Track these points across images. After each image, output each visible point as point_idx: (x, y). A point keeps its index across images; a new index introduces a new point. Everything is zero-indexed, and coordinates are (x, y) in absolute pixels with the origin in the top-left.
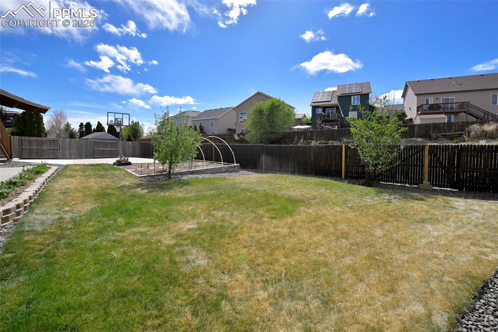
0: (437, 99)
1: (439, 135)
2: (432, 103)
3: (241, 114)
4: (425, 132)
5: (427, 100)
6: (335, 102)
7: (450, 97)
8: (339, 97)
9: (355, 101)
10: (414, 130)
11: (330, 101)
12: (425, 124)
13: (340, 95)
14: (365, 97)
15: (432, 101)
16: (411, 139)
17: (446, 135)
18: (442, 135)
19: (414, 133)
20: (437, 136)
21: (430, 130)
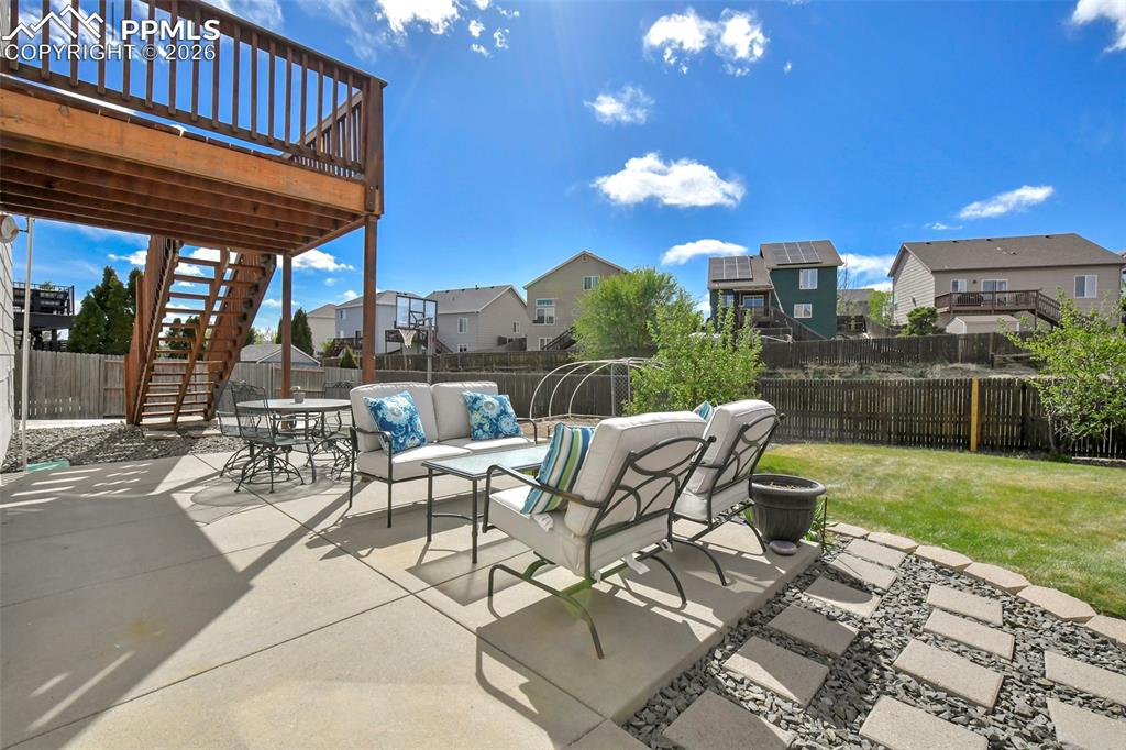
0: (975, 282)
1: (1008, 357)
2: (965, 290)
3: (540, 302)
4: (979, 351)
5: (955, 285)
6: (763, 281)
7: (998, 278)
8: (774, 272)
9: (808, 281)
10: (956, 347)
11: (751, 280)
12: (980, 335)
13: (774, 266)
14: (828, 273)
15: (964, 286)
16: (951, 366)
17: (1021, 358)
18: (1014, 358)
19: (956, 352)
20: (1004, 359)
21: (988, 346)
